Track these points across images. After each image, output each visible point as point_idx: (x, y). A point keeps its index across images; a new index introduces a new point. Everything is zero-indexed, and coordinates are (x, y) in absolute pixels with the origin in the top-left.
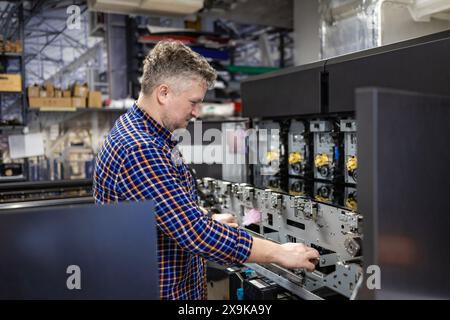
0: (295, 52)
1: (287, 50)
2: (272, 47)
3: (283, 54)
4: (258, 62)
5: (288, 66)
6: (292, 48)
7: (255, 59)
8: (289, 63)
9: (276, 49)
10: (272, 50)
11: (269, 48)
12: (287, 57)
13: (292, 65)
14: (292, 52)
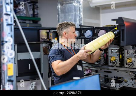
0: (38, 11)
1: (36, 10)
2: (30, 9)
3: (34, 12)
4: (25, 15)
5: (36, 17)
6: (37, 9)
7: (23, 13)
8: (36, 15)
9: (31, 9)
10: (30, 10)
11: (29, 9)
12: (36, 13)
13: (37, 16)
14: (37, 11)
